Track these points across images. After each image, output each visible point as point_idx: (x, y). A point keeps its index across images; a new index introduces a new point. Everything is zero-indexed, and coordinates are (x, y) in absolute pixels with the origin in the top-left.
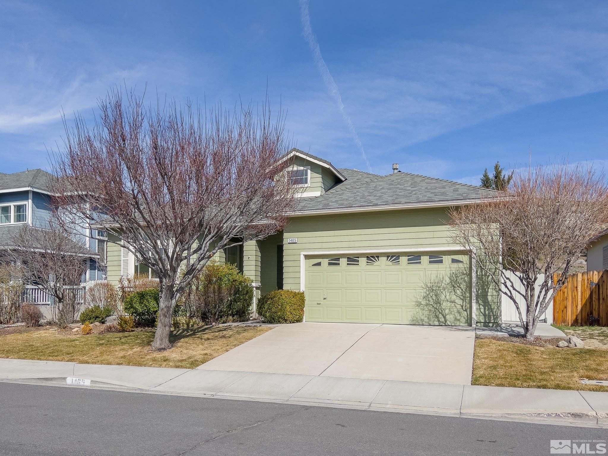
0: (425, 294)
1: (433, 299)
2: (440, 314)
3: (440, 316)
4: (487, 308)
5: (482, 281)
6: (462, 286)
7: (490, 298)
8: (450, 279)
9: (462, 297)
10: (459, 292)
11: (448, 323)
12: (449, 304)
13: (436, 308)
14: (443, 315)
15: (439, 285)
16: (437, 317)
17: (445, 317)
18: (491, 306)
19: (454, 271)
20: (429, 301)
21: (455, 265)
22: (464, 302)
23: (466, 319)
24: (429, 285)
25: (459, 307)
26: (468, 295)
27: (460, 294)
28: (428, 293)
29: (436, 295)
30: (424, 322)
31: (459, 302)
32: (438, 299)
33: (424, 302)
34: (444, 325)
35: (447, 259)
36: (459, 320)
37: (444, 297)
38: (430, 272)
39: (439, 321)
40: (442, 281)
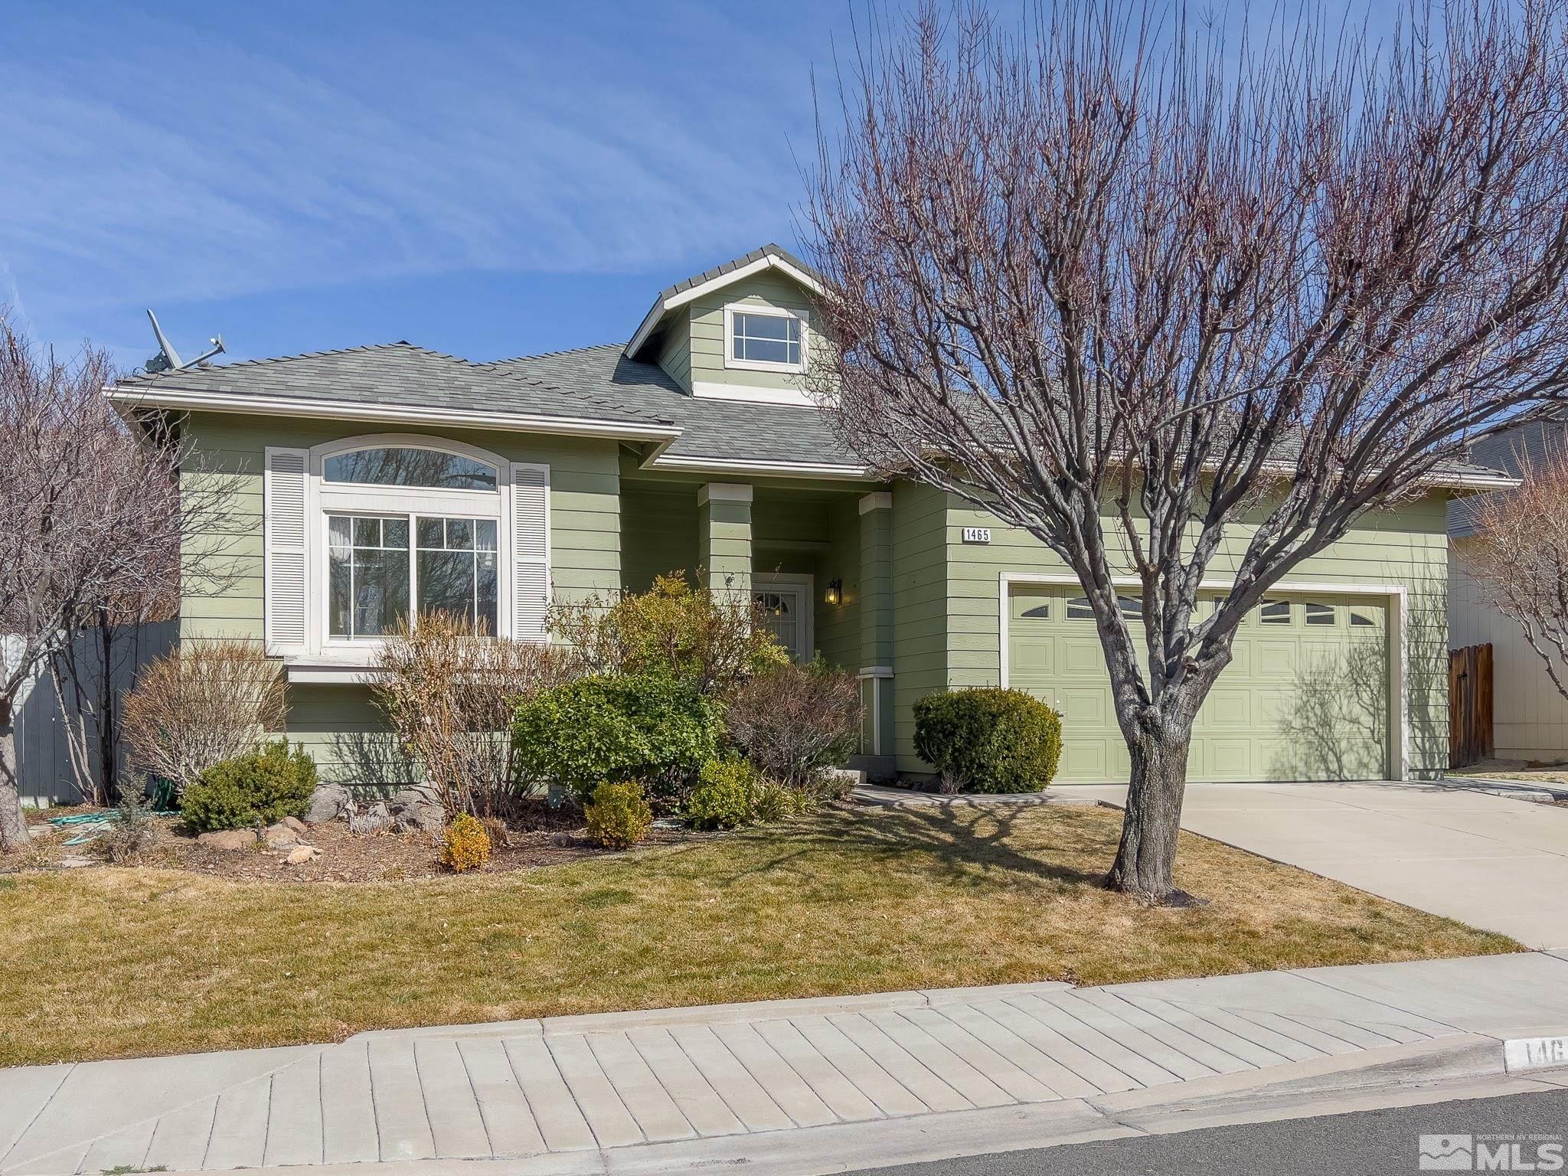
0: (1299, 702)
1: (1316, 715)
2: (1330, 753)
3: (1331, 757)
4: (1427, 735)
5: (1418, 669)
6: (1372, 682)
7: (1431, 711)
8: (1350, 663)
9: (1372, 709)
10: (1366, 697)
11: (1346, 774)
12: (1348, 727)
13: (1323, 738)
14: (1336, 755)
15: (1328, 679)
16: (1324, 759)
17: (1339, 760)
18: (1433, 729)
19: (1356, 645)
20: (1307, 718)
21: (1358, 630)
22: (1377, 722)
23: (1380, 761)
24: (1308, 678)
25: (1366, 733)
26: (1383, 703)
27: (1368, 702)
28: (1305, 698)
29: (1322, 705)
30: (1297, 774)
31: (1366, 720)
32: (1326, 715)
33: (1297, 723)
34: (1337, 779)
35: (1342, 613)
36: (1366, 766)
37: (1337, 708)
38: (1309, 646)
39: (1327, 769)
40: (1334, 669)
